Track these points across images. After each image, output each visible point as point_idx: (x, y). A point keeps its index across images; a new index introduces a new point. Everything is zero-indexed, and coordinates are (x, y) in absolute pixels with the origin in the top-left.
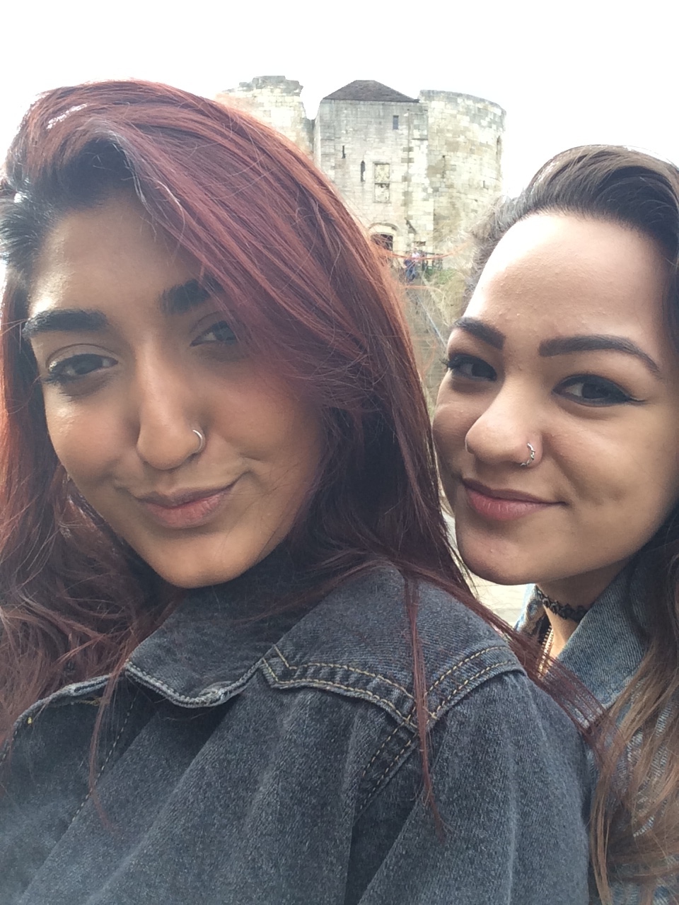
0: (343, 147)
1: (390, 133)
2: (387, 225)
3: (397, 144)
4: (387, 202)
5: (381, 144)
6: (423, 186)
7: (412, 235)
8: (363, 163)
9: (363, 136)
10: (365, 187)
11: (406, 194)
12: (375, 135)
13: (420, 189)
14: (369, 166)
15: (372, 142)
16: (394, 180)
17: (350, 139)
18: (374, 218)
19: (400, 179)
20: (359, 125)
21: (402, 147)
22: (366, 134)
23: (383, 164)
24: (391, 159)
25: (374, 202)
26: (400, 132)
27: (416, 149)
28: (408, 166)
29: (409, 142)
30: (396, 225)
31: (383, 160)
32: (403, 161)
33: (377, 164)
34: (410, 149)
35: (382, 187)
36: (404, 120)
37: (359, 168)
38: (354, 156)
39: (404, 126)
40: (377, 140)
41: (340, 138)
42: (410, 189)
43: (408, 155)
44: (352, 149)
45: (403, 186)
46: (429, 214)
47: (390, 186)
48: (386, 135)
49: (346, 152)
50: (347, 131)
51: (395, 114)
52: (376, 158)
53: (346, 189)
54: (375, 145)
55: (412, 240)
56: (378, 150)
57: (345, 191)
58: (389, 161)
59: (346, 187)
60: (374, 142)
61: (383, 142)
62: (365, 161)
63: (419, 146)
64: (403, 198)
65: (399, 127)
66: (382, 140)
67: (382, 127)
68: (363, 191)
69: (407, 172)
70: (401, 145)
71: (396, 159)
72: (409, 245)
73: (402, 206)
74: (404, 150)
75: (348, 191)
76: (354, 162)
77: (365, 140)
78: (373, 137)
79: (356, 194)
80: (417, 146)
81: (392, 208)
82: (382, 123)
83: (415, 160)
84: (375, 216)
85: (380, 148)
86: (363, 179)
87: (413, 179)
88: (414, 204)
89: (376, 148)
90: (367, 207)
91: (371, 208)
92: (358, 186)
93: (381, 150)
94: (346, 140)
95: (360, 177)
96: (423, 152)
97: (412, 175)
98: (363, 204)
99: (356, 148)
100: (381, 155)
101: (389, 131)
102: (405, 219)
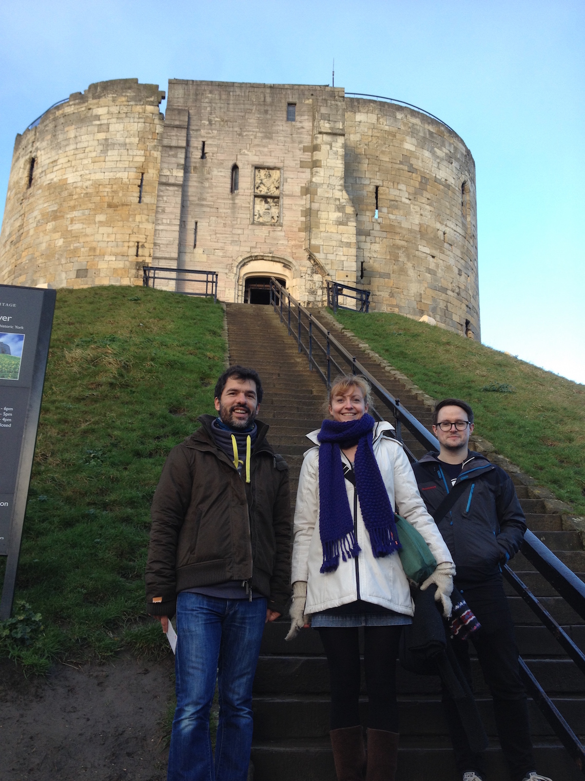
0: (204, 143)
1: (282, 127)
2: (274, 260)
3: (293, 142)
4: (276, 223)
5: (266, 141)
6: (338, 203)
7: (317, 277)
8: (235, 168)
9: (236, 129)
10: (237, 201)
11: (309, 213)
12: (257, 127)
13: (333, 207)
14: (245, 172)
15: (252, 137)
16: (287, 193)
17: (215, 132)
18: (251, 248)
19: (297, 190)
20: (231, 114)
21: (301, 146)
22: (242, 127)
23: (269, 168)
24: (283, 161)
25: (253, 224)
26: (298, 125)
27: (325, 148)
28: (312, 173)
29: (314, 137)
30: (291, 259)
31: (270, 161)
32: (303, 165)
33: (258, 168)
34: (315, 148)
35: (267, 202)
36: (305, 108)
37: (228, 173)
38: (221, 157)
39: (306, 117)
40: (259, 135)
41: (198, 130)
42: (315, 206)
43: (312, 156)
44: (218, 146)
45: (304, 202)
46: (348, 245)
47: (281, 200)
48: (274, 128)
49: (207, 150)
50: (210, 121)
51: (291, 100)
52: (258, 160)
53: (205, 203)
54: (256, 141)
55: (318, 284)
56: (261, 149)
57: (202, 205)
58: (279, 165)
59: (204, 199)
60: (255, 137)
61: (271, 138)
62: (240, 165)
63: (330, 145)
64: (303, 219)
65: (298, 118)
66: (268, 135)
67: (269, 117)
68: (234, 206)
69: (311, 182)
70: (300, 142)
71: (291, 163)
73: (300, 230)
74: (305, 149)
76: (221, 164)
77: (240, 135)
78: (253, 130)
79: (220, 210)
80: (326, 144)
81: (283, 234)
82: (270, 112)
83: (323, 163)
84: (254, 244)
85: (264, 146)
86: (234, 186)
87: (320, 191)
88: (322, 229)
89: (258, 145)
90: (240, 231)
91: (246, 232)
92: (224, 199)
93: (266, 150)
94: (209, 133)
95: (229, 186)
96: (336, 153)
97: (317, 185)
98: (232, 226)
99: (224, 144)
100: (266, 155)
101: (279, 123)
102: (306, 250)
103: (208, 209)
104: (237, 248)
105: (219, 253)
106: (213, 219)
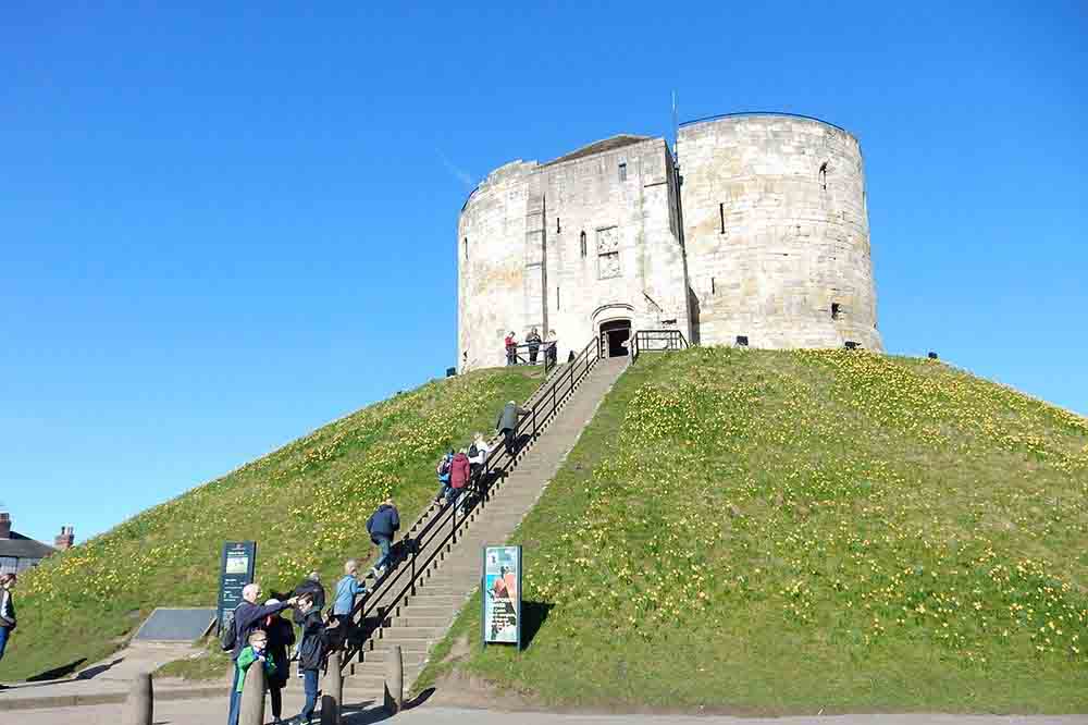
0: (558, 219)
1: (616, 188)
2: (619, 306)
3: (625, 200)
4: (617, 275)
5: (604, 204)
6: (666, 245)
8: (583, 234)
9: (581, 201)
10: (586, 263)
11: (641, 260)
12: (596, 195)
13: (662, 250)
14: (591, 236)
15: (593, 204)
16: (624, 246)
17: (565, 208)
18: (600, 300)
19: (632, 242)
20: (577, 188)
21: (632, 201)
22: (586, 197)
23: (608, 229)
24: (618, 219)
25: (599, 279)
26: (629, 183)
27: (651, 198)
28: (642, 223)
29: (642, 192)
30: (631, 303)
31: (609, 223)
32: (635, 217)
33: (599, 230)
34: (643, 201)
35: (608, 258)
36: (633, 167)
37: (578, 240)
38: (570, 228)
39: (634, 174)
40: (599, 201)
41: (553, 210)
42: (647, 252)
43: (641, 208)
44: (569, 219)
45: (638, 250)
46: (678, 279)
47: (620, 253)
48: (611, 191)
49: (560, 224)
50: (561, 200)
51: (621, 163)
52: (599, 224)
54: (597, 207)
55: (656, 319)
56: (601, 212)
57: (560, 273)
58: (616, 224)
59: (562, 267)
60: (596, 203)
61: (608, 202)
62: (586, 231)
64: (638, 266)
65: (628, 177)
66: (606, 200)
67: (605, 183)
68: (584, 268)
69: (642, 231)
70: (632, 198)
71: (625, 218)
73: (636, 277)
74: (636, 204)
76: (572, 233)
77: (584, 205)
78: (594, 198)
79: (574, 274)
80: (651, 195)
81: (623, 283)
82: (605, 178)
83: (651, 212)
84: (602, 296)
85: (603, 210)
86: (584, 253)
87: (650, 238)
88: (655, 270)
89: (599, 210)
90: (590, 288)
91: (595, 287)
92: (576, 263)
93: (605, 212)
94: (561, 210)
95: (579, 252)
97: (648, 233)
99: (573, 217)
100: (605, 217)
101: (614, 186)
102: (643, 292)
103: (566, 275)
104: (589, 303)
105: (577, 310)
106: (571, 282)
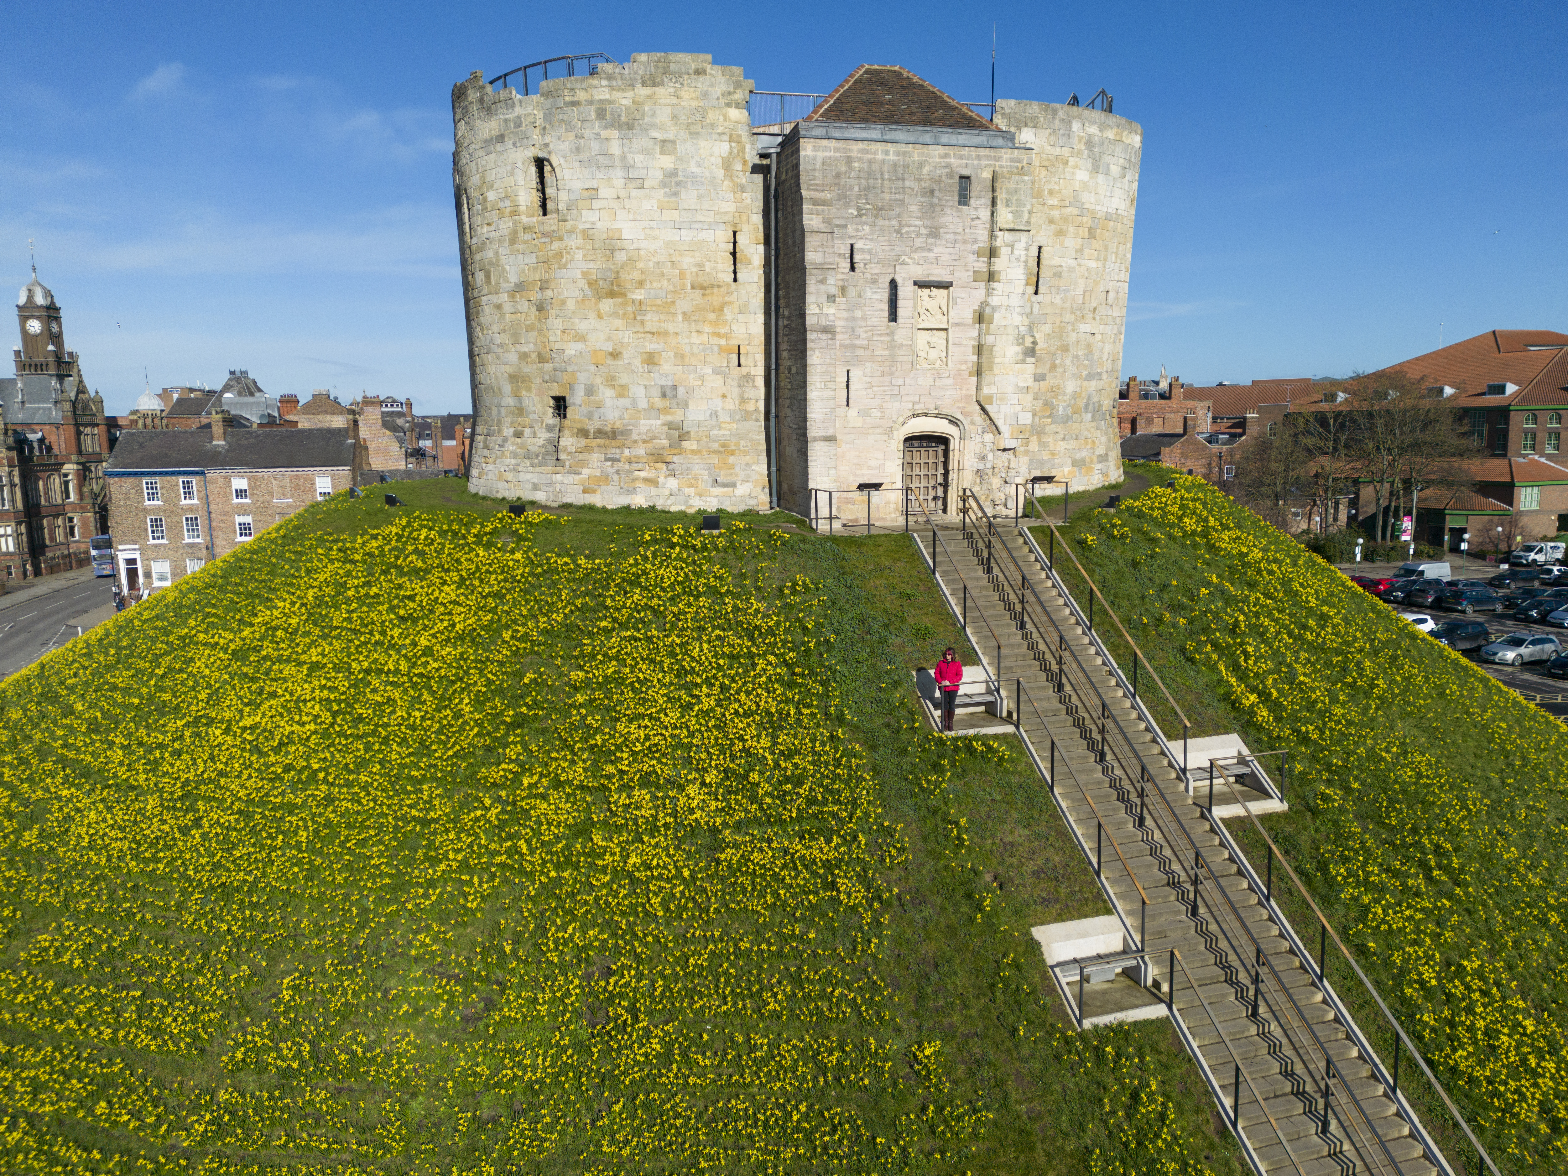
0: (852, 246)
1: (952, 215)
2: (938, 416)
3: (965, 241)
4: (943, 368)
5: (932, 240)
6: (1016, 332)
7: (989, 437)
8: (893, 285)
9: (894, 223)
10: (896, 338)
11: (979, 350)
12: (920, 218)
13: (1010, 339)
14: (906, 291)
15: (914, 235)
16: (956, 321)
17: (867, 228)
18: (915, 402)
19: (968, 315)
20: (887, 196)
21: (975, 247)
22: (901, 218)
23: (934, 286)
24: (952, 273)
25: (916, 370)
26: (973, 212)
27: (1004, 252)
28: (987, 289)
29: (992, 236)
30: (959, 417)
31: (936, 275)
32: (977, 277)
33: (921, 284)
34: (992, 253)
35: (932, 336)
36: (981, 185)
37: (884, 294)
38: (875, 269)
39: (983, 201)
40: (923, 231)
41: (846, 226)
42: (990, 339)
43: (989, 264)
44: (869, 252)
45: (975, 333)
46: (1025, 390)
47: (949, 333)
48: (942, 220)
49: (857, 258)
50: (859, 209)
51: (964, 171)
52: (921, 273)
54: (919, 242)
55: (989, 446)
56: (925, 254)
57: (854, 347)
58: (948, 279)
59: (858, 338)
60: (918, 234)
61: (937, 236)
62: (899, 280)
63: (1012, 246)
64: (975, 358)
65: (972, 201)
66: (935, 232)
67: (935, 201)
68: (893, 347)
69: (986, 303)
70: (975, 241)
71: (963, 275)
72: (983, 458)
73: (970, 375)
74: (979, 253)
75: (862, 347)
76: (874, 280)
77: (898, 232)
78: (915, 223)
79: (877, 352)
80: (1008, 245)
81: (950, 381)
82: (937, 193)
83: (1003, 276)
84: (916, 399)
85: (930, 250)
86: (893, 316)
87: (996, 316)
88: (996, 371)
89: (921, 249)
90: (900, 381)
91: (908, 381)
92: (880, 335)
93: (931, 255)
94: (857, 230)
95: (886, 314)
96: (1018, 259)
97: (994, 309)
98: (892, 374)
99: (878, 249)
100: (931, 264)
101: (948, 211)
102: (978, 402)
103: (860, 352)
104: (897, 405)
105: (876, 413)
106: (868, 365)
